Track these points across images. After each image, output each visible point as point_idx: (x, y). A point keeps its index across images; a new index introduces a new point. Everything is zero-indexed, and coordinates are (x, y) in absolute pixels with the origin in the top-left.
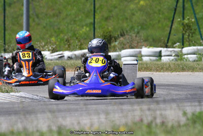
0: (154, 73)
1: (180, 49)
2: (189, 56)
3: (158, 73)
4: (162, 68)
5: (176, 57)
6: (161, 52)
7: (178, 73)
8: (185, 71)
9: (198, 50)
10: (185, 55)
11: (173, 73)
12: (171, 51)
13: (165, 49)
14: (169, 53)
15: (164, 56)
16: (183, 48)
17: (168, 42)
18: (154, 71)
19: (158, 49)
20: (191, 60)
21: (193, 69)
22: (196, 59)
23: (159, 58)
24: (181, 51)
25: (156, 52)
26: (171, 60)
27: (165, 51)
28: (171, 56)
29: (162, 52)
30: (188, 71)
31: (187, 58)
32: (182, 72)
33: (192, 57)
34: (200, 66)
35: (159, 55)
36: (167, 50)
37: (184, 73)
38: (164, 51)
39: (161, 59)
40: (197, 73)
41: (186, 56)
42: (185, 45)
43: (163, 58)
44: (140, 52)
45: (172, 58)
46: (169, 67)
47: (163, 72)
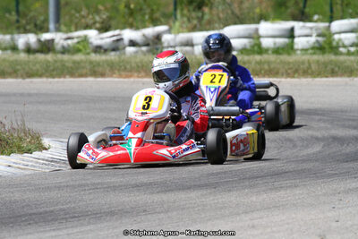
0: (283, 80)
1: (327, 24)
3: (289, 79)
6: (292, 29)
8: (337, 76)
10: (340, 33)
11: (318, 79)
12: (311, 28)
13: (301, 24)
14: (307, 32)
15: (299, 36)
16: (331, 21)
17: (305, 7)
18: (282, 75)
19: (289, 24)
20: (347, 43)
23: (290, 40)
24: (329, 27)
25: (286, 30)
27: (301, 28)
28: (310, 36)
29: (295, 29)
31: (340, 40)
32: (332, 76)
33: (349, 38)
35: (291, 34)
37: (336, 79)
38: (298, 26)
41: (336, 37)
43: (296, 40)
45: (313, 39)
46: (308, 69)
47: (298, 77)
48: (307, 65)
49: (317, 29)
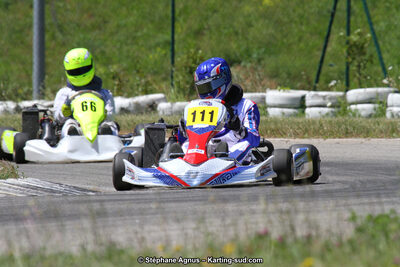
0: (291, 140)
1: (341, 93)
2: (360, 106)
3: (298, 140)
4: (306, 131)
5: (333, 110)
6: (303, 98)
7: (337, 140)
8: (352, 136)
9: (378, 94)
10: (353, 103)
11: (328, 140)
12: (324, 97)
13: (313, 93)
14: (319, 101)
15: (311, 106)
16: (347, 91)
17: (317, 81)
18: (291, 136)
19: (299, 93)
20: (363, 113)
21: (366, 133)
22: (374, 112)
23: (301, 110)
24: (344, 97)
25: (294, 99)
26: (324, 114)
27: (313, 97)
28: (324, 106)
29: (307, 98)
30: (357, 135)
31: (356, 110)
32: (347, 137)
33: (366, 109)
34: (381, 126)
35: (301, 104)
36: (317, 95)
37: (349, 140)
38: (311, 97)
39: (303, 112)
40: (374, 141)
41: (353, 107)
42: (352, 84)
43: (308, 110)
44: (264, 98)
46: (319, 129)
47: (308, 138)
48: (318, 125)
49: (331, 98)
